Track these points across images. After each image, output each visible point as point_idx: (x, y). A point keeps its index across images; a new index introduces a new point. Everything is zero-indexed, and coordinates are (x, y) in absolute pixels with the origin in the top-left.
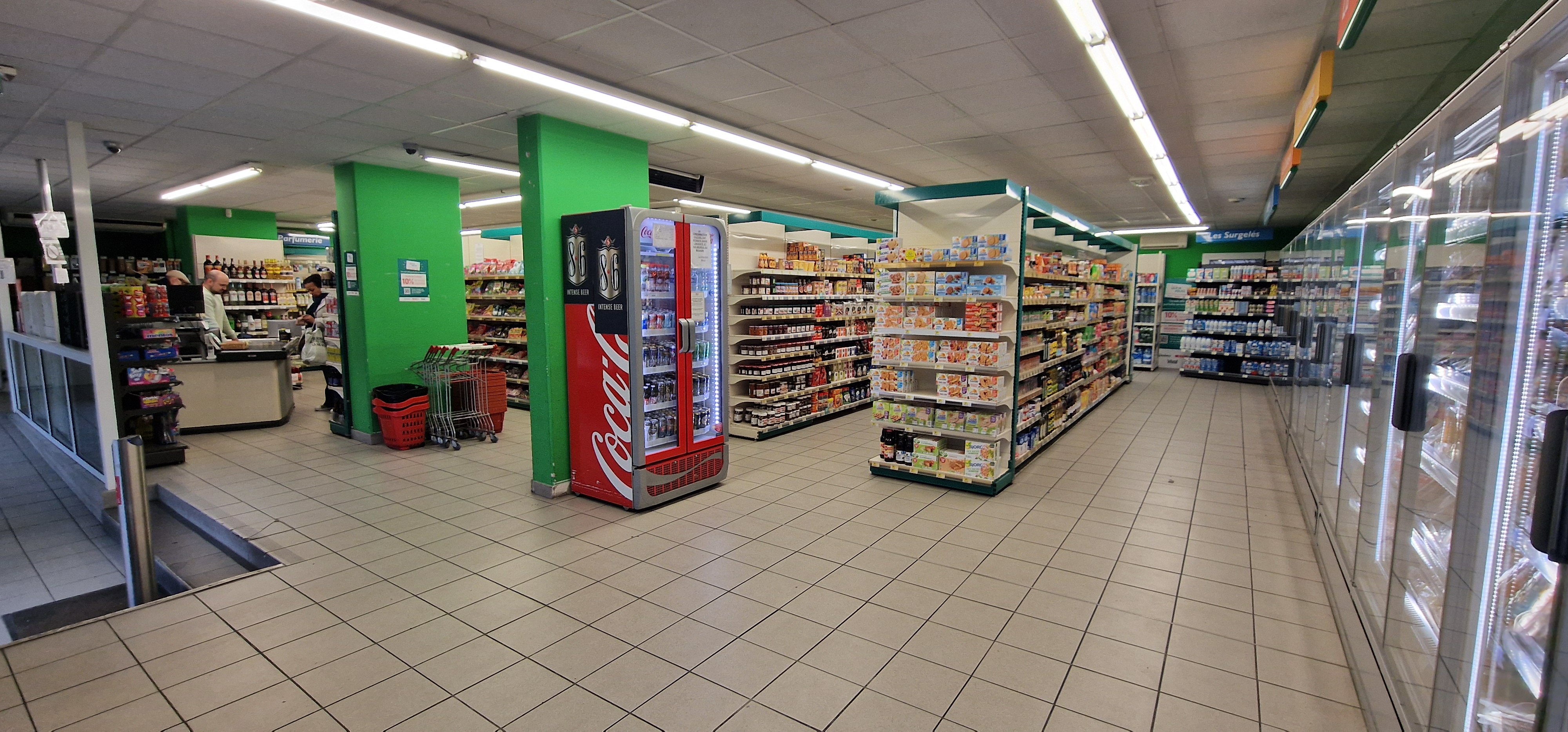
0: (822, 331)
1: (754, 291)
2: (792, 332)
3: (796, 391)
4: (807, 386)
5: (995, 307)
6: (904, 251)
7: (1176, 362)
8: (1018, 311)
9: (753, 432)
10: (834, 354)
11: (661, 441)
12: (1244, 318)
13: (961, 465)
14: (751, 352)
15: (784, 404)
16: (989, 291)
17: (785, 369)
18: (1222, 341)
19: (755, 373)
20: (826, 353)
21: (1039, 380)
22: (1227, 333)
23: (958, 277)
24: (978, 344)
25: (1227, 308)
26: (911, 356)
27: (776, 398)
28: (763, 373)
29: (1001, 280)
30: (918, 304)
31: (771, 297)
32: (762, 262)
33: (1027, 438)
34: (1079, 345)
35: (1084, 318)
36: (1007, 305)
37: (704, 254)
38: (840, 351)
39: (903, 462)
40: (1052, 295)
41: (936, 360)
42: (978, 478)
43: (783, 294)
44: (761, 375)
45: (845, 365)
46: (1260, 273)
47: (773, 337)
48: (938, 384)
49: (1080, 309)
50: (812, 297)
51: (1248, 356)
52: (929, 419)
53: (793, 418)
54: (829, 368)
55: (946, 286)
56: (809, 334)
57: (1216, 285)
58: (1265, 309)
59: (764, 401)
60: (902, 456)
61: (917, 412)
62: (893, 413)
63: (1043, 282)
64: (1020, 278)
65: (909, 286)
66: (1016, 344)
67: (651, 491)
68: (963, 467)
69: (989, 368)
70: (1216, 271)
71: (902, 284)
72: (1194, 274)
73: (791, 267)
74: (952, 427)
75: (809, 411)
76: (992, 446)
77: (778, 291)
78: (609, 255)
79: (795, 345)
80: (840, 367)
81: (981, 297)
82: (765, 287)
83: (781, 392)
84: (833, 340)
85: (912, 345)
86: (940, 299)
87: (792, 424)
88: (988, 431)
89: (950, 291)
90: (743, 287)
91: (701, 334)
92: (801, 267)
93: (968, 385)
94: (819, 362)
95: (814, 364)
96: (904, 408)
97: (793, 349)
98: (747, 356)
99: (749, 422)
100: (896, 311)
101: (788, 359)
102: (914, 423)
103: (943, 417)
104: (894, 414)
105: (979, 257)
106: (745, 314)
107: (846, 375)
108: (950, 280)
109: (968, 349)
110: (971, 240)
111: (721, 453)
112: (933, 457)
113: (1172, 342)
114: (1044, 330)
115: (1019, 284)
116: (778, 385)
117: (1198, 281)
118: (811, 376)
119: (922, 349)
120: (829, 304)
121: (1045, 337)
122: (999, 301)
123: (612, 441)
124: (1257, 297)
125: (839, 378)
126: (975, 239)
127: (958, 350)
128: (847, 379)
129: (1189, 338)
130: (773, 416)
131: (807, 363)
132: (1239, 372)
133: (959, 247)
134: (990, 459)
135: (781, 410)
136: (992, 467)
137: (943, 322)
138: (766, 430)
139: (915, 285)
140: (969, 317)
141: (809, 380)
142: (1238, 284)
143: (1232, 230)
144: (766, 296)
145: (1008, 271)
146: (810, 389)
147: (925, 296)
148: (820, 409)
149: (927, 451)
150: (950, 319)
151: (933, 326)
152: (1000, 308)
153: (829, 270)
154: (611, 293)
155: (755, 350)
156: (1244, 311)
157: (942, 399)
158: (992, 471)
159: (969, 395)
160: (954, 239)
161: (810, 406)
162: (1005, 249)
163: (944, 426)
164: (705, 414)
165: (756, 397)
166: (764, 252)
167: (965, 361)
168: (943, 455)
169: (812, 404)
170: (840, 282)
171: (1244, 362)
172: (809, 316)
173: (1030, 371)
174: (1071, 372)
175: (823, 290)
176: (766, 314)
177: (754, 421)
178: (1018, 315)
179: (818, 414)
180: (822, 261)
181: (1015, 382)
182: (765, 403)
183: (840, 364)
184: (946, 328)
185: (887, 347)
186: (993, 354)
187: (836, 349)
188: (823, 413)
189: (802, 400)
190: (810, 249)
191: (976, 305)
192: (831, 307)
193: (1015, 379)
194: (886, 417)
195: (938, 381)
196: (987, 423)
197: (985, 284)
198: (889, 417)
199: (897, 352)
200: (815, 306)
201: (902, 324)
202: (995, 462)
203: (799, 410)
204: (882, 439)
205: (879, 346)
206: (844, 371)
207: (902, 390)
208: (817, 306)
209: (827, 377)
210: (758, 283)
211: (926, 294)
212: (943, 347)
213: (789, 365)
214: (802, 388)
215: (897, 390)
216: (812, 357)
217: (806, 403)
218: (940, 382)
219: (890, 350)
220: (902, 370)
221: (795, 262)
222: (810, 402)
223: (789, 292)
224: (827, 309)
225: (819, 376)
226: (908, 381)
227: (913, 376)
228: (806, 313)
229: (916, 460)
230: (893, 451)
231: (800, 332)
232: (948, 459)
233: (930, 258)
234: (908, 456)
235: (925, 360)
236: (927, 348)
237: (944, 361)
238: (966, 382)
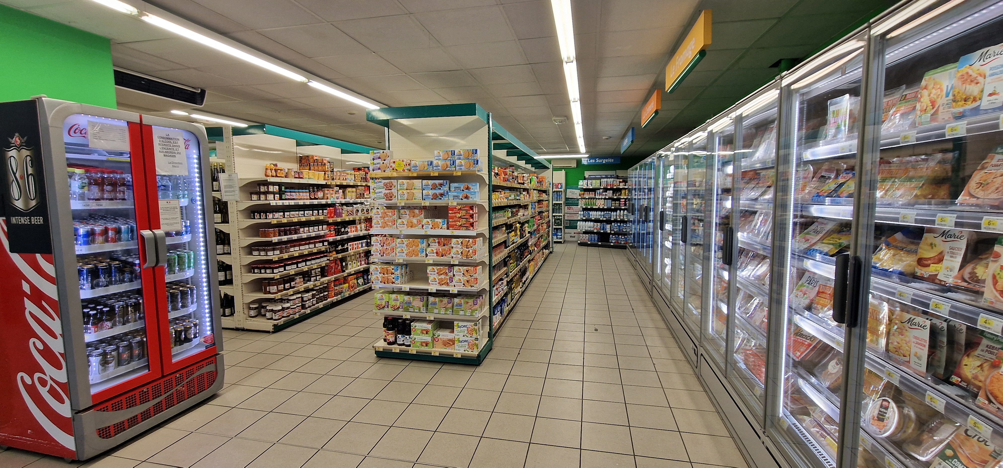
0: (335, 230)
1: (262, 197)
2: (304, 233)
3: (311, 283)
4: (323, 276)
5: (472, 209)
6: (394, 162)
7: (574, 237)
8: (489, 212)
9: (268, 325)
10: (347, 248)
11: (123, 369)
12: (609, 210)
13: (451, 343)
14: (262, 253)
15: (300, 295)
16: (467, 196)
17: (300, 265)
18: (599, 224)
19: (268, 271)
20: (340, 248)
21: (505, 263)
22: (601, 219)
23: (441, 185)
24: (460, 240)
25: (600, 204)
26: (405, 252)
27: (291, 291)
28: (275, 271)
29: (475, 187)
30: (409, 208)
31: (280, 203)
32: (269, 171)
33: (499, 308)
34: (527, 232)
35: (529, 212)
36: (481, 207)
37: (176, 160)
38: (353, 244)
39: (403, 344)
40: (510, 198)
41: (427, 255)
42: (466, 352)
43: (294, 199)
44: (273, 273)
45: (358, 256)
46: (617, 183)
47: (285, 238)
48: (429, 275)
49: (525, 207)
50: (323, 202)
51: (613, 232)
52: (423, 306)
53: (310, 307)
54: (343, 260)
55: (431, 192)
56: (322, 233)
57: (594, 190)
58: (620, 204)
59: (278, 296)
60: (402, 339)
61: (413, 300)
62: (392, 303)
63: (504, 188)
64: (489, 185)
65: (400, 192)
66: (489, 238)
67: (104, 433)
68: (454, 344)
69: (470, 260)
70: (594, 181)
71: (394, 191)
72: (582, 183)
73: (301, 176)
74: (443, 311)
75: (325, 298)
76: (476, 325)
77: (288, 197)
78: (20, 156)
79: (309, 244)
80: (353, 257)
81: (460, 201)
82: (274, 193)
83: (297, 285)
84: (345, 237)
85: (406, 243)
86: (427, 203)
87: (309, 312)
88: (472, 312)
89: (435, 197)
90: (251, 193)
91: (184, 244)
92: (311, 176)
93: (454, 275)
94: (334, 255)
95: (328, 258)
96: (401, 298)
97: (307, 247)
98: (257, 256)
99: (265, 315)
100: (390, 214)
101: (301, 256)
102: (411, 310)
103: (435, 303)
105: (457, 168)
106: (254, 218)
107: (359, 264)
108: (434, 187)
109: (452, 245)
110: (450, 154)
111: (213, 365)
112: (428, 338)
113: (572, 225)
114: (506, 224)
115: (489, 191)
116: (293, 280)
117: (585, 188)
118: (326, 268)
119: (414, 247)
120: (340, 207)
121: (507, 229)
122: (475, 204)
123: (43, 383)
124: (615, 197)
125: (352, 266)
126: (453, 153)
127: (444, 246)
128: (360, 267)
129: (581, 222)
130: (288, 308)
131: (322, 257)
132: (609, 242)
133: (440, 159)
134: (475, 336)
135: (297, 301)
136: (477, 342)
137: (430, 222)
138: (281, 322)
139: (405, 191)
140: (452, 218)
141: (324, 272)
142: (606, 190)
143: (600, 158)
144: (274, 201)
145: (480, 179)
146: (325, 279)
147: (414, 201)
148: (336, 295)
149: (423, 333)
150: (436, 220)
151: (423, 226)
152: (476, 210)
153: (339, 179)
154: (26, 202)
155: (266, 251)
156: (609, 206)
157: (433, 288)
158: (477, 345)
159: (455, 284)
160: (436, 152)
161: (327, 293)
162: (477, 161)
163: (436, 311)
164: (191, 328)
165: (269, 292)
166: (274, 163)
167: (450, 256)
168: (436, 335)
169: (328, 291)
170: (350, 189)
171: (611, 236)
172: (321, 218)
173: (498, 257)
174: (523, 252)
175: (333, 195)
176: (275, 218)
177: (268, 315)
178: (489, 215)
179: (334, 300)
180: (332, 172)
181: (489, 268)
182: (280, 297)
183: (353, 255)
184: (433, 228)
185: (384, 246)
186: (472, 248)
187: (349, 244)
188: (339, 297)
189: (318, 290)
190: (320, 161)
191: (457, 208)
192: (342, 209)
193: (489, 265)
194: (386, 307)
195: (429, 273)
196: (471, 305)
197: (463, 190)
198: (389, 306)
199: (393, 249)
200: (326, 210)
201: (396, 225)
202: (478, 337)
203: (315, 299)
204: (385, 326)
205: (377, 245)
206: (356, 261)
207: (399, 282)
208: (328, 209)
209: (341, 267)
210: (266, 190)
211: (415, 199)
212: (432, 244)
213: (303, 261)
214: (318, 279)
215: (394, 283)
216: (326, 252)
217: (322, 291)
218: (431, 274)
219: (387, 248)
220: (399, 265)
221: (305, 172)
222: (327, 290)
223: (300, 197)
224: (338, 211)
225: (334, 267)
226: (403, 274)
227: (408, 269)
228: (318, 215)
229: (414, 341)
230: (394, 335)
231: (313, 232)
232: (441, 339)
233: (417, 168)
234: (407, 339)
235: (417, 255)
236: (418, 246)
237: (433, 256)
238: (452, 272)
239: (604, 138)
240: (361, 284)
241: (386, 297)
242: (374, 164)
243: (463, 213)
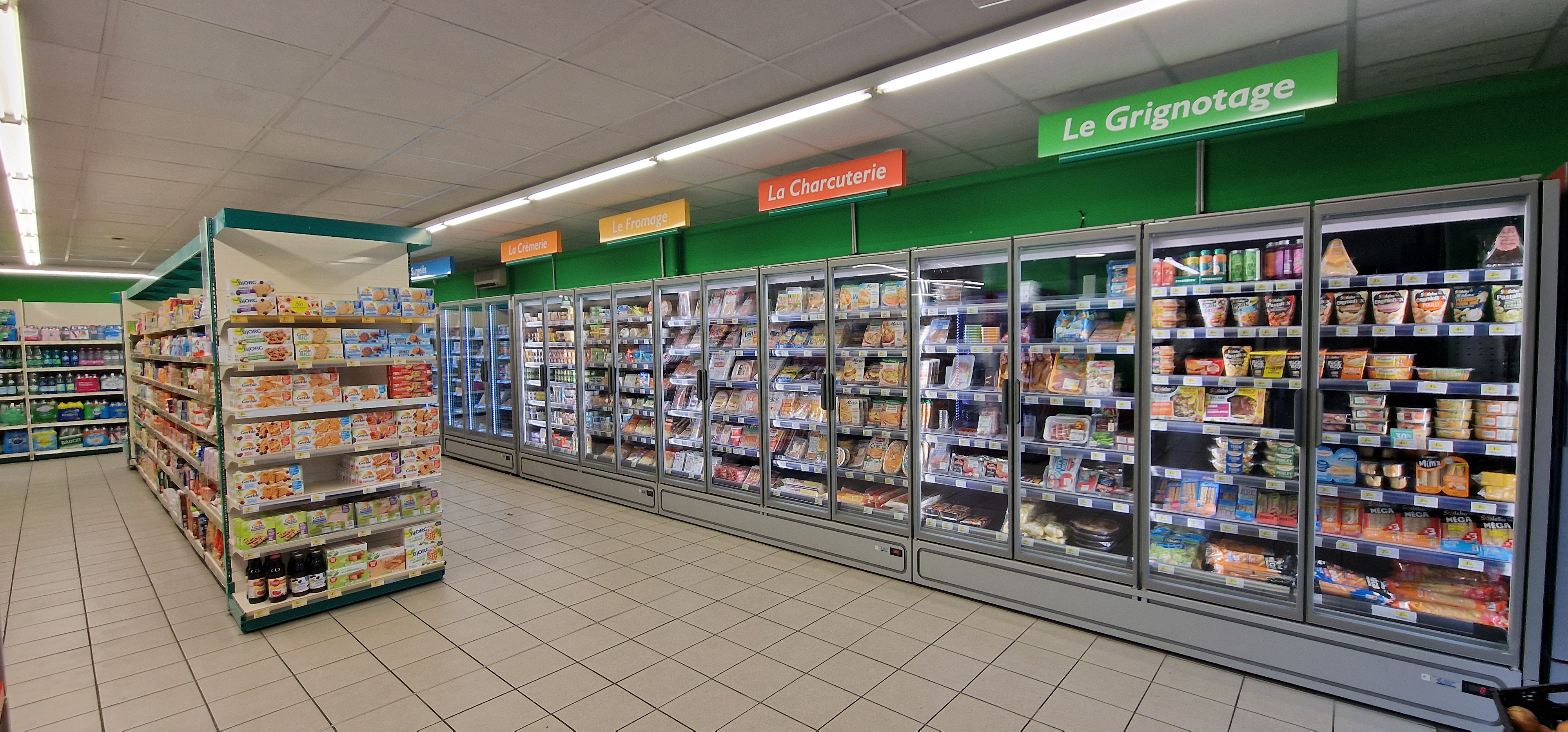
6: (288, 300)
13: (401, 560)
16: (420, 350)
23: (376, 336)
24: (412, 412)
26: (313, 441)
39: (310, 591)
41: (354, 440)
42: (426, 565)
48: (357, 470)
52: (349, 519)
60: (307, 583)
61: (329, 514)
62: (283, 529)
65: (300, 347)
68: (404, 561)
71: (287, 345)
74: (382, 519)
76: (438, 524)
81: (411, 358)
85: (313, 427)
86: (353, 363)
89: (367, 353)
93: (401, 462)
96: (306, 515)
100: (281, 383)
102: (324, 531)
103: (368, 511)
104: (286, 529)
105: (404, 313)
108: (364, 339)
109: (399, 420)
110: (387, 292)
112: (361, 565)
119: (330, 431)
126: (396, 292)
127: (382, 422)
133: (373, 299)
134: (438, 539)
136: (439, 547)
137: (359, 391)
139: (310, 346)
140: (398, 382)
147: (327, 361)
149: (350, 560)
150: (370, 387)
151: (343, 397)
157: (365, 488)
158: (442, 551)
159: (405, 474)
160: (362, 289)
163: (373, 521)
167: (395, 435)
168: (374, 558)
184: (365, 398)
185: (265, 436)
186: (432, 421)
191: (407, 367)
194: (271, 538)
195: (357, 466)
196: (428, 499)
197: (409, 343)
198: (277, 535)
199: (287, 440)
201: (291, 400)
202: (440, 540)
204: (253, 575)
205: (250, 437)
207: (301, 491)
211: (331, 357)
212: (356, 423)
215: (292, 494)
218: (362, 468)
219: (273, 440)
220: (300, 462)
229: (334, 579)
230: (287, 583)
232: (381, 560)
233: (333, 311)
234: (317, 580)
235: (338, 442)
236: (338, 428)
237: (365, 440)
238: (398, 459)
241: (267, 523)
242: (241, 301)
243: (416, 373)
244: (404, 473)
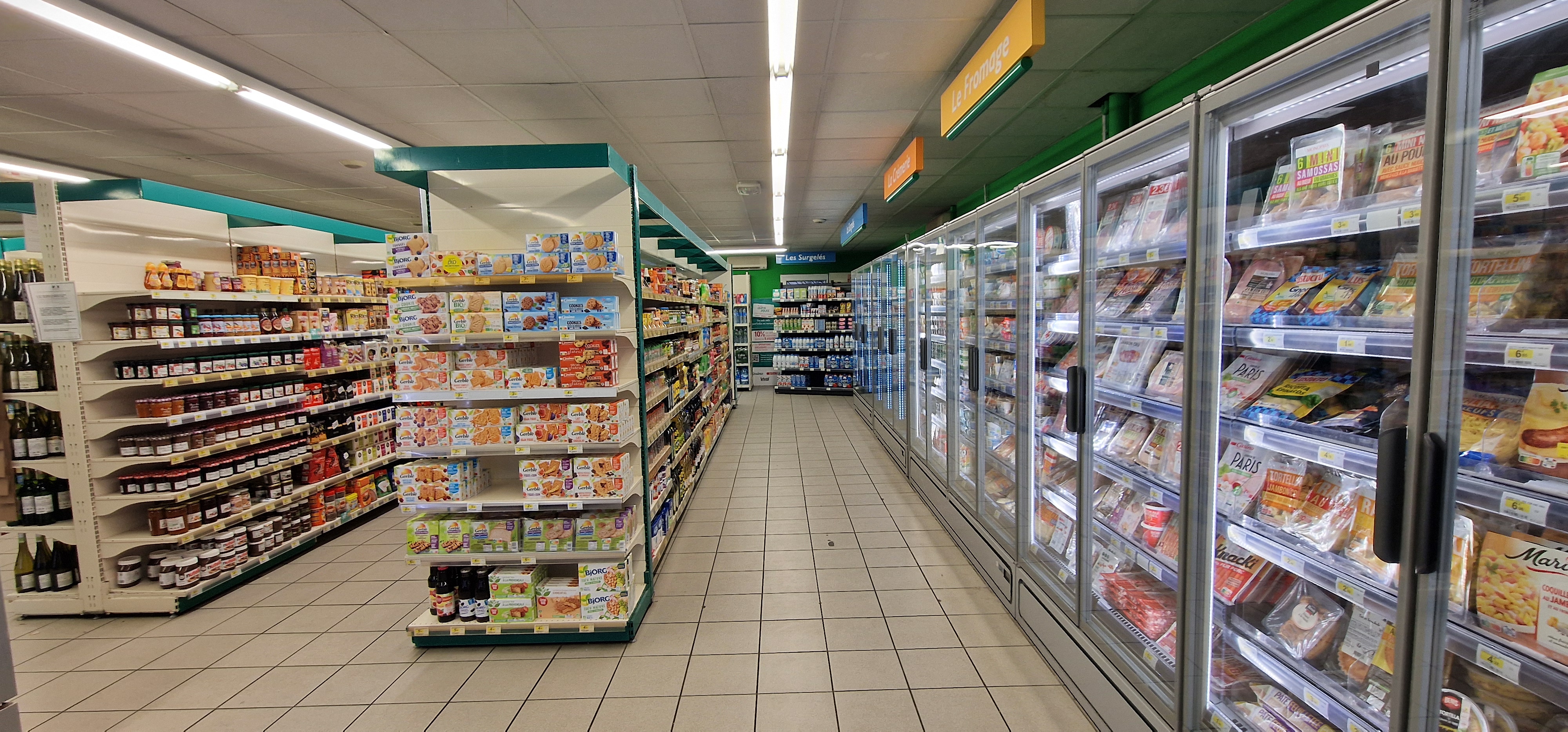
0: (323, 391)
1: (141, 332)
2: (249, 402)
3: (271, 500)
4: (298, 483)
5: (607, 347)
6: (440, 257)
7: (768, 379)
8: (638, 350)
9: (167, 601)
10: (353, 425)
12: (822, 335)
13: (574, 604)
14: (144, 450)
15: (243, 529)
16: (595, 321)
17: (240, 468)
18: (807, 358)
19: (161, 487)
20: (335, 425)
21: (667, 438)
22: (810, 350)
24: (584, 407)
25: (808, 326)
26: (471, 436)
27: (221, 523)
28: (178, 486)
29: (611, 305)
30: (476, 347)
31: (186, 343)
32: (156, 277)
34: (698, 378)
35: (701, 344)
36: (623, 341)
38: (364, 417)
39: (474, 618)
40: (671, 322)
41: (517, 439)
42: (604, 620)
43: (221, 334)
44: (174, 490)
45: (376, 438)
46: (832, 293)
47: (201, 415)
48: (523, 478)
49: (694, 336)
50: (294, 337)
51: (828, 370)
52: (513, 539)
53: (268, 549)
54: (341, 448)
55: (522, 316)
56: (293, 399)
57: (797, 304)
58: (838, 325)
59: (189, 536)
60: (471, 607)
61: (491, 529)
62: (446, 538)
63: (661, 305)
64: (637, 300)
65: (455, 316)
66: (640, 398)
68: (579, 606)
69: (605, 444)
70: (797, 291)
71: (442, 314)
72: (778, 294)
73: (239, 287)
74: (554, 545)
75: (305, 527)
76: (621, 566)
77: (206, 330)
79: (262, 423)
80: (366, 441)
81: (582, 332)
82: (169, 323)
83: (235, 509)
84: (346, 403)
85: (471, 417)
86: (514, 337)
87: (267, 559)
88: (612, 543)
89: (530, 324)
90: (112, 325)
92: (262, 287)
93: (575, 475)
94: (323, 441)
95: (309, 447)
96: (465, 526)
97: (258, 429)
98: (129, 457)
99: (156, 579)
100: (436, 361)
101: (243, 449)
102: (487, 548)
103: (537, 532)
104: (449, 538)
105: (574, 268)
106: (121, 378)
107: (379, 452)
108: (528, 305)
109: (569, 417)
110: (558, 240)
112: (525, 601)
113: (764, 360)
114: (666, 370)
115: (637, 310)
116: (226, 499)
117: (782, 301)
118: (306, 467)
119: (489, 424)
120: (332, 347)
121: (668, 377)
122: (613, 337)
124: (831, 315)
125: (365, 459)
126: (565, 239)
127: (552, 418)
128: (382, 458)
129: (779, 356)
130: (214, 559)
131: (294, 447)
132: (823, 386)
133: (538, 251)
134: (620, 587)
135: (236, 542)
136: (624, 599)
137: (522, 375)
138: (198, 589)
139: (466, 316)
140: (567, 364)
141: (299, 475)
142: (816, 304)
143: (805, 254)
144: (171, 341)
145: (621, 289)
146: (304, 490)
147: (485, 334)
148: (329, 517)
149: (514, 592)
150: (534, 370)
151: (506, 382)
152: (614, 348)
153: (329, 292)
155: (154, 445)
156: (822, 328)
157: (532, 503)
158: (625, 606)
159: (578, 491)
160: (529, 238)
161: (309, 516)
162: (615, 254)
163: (540, 546)
165: (166, 532)
166: (172, 260)
167: (566, 437)
168: (543, 593)
169: (311, 513)
170: (354, 311)
171: (826, 376)
172: (290, 369)
173: (656, 430)
174: (693, 413)
175: (316, 324)
176: (174, 375)
177: (165, 579)
178: (639, 355)
179: (325, 528)
180: (312, 278)
181: (643, 453)
182: (192, 539)
183: (366, 437)
184: (529, 384)
185: (423, 425)
186: (610, 422)
187: (356, 416)
188: (337, 522)
189: (287, 512)
190: (283, 257)
191: (576, 345)
192: (338, 351)
193: (642, 448)
194: (433, 546)
195: (523, 473)
196: (610, 530)
197: (587, 311)
198: (440, 544)
199: (444, 431)
200: (301, 352)
201: (448, 383)
202: (628, 589)
203: (282, 531)
204: (431, 583)
205: (408, 425)
206: (374, 446)
207: (459, 497)
208: (306, 351)
209: (340, 463)
210: (151, 317)
211: (487, 330)
212: (527, 416)
213: (248, 459)
214: (286, 492)
215: (449, 498)
216: (305, 435)
217: (298, 514)
218: (526, 476)
219: (430, 430)
220: (458, 460)
221: (249, 279)
222: (308, 510)
223: (237, 330)
224: (329, 355)
225: (322, 465)
226: (468, 479)
227: (478, 468)
228: (283, 364)
229: (495, 611)
230: (453, 601)
231: (271, 398)
232: (552, 599)
233: (489, 269)
234: (480, 607)
235: (497, 440)
236: (498, 421)
237: (529, 440)
238: (570, 470)
239: (815, 221)
240: (385, 490)
241: (432, 527)
242: (396, 261)
243: (589, 354)
244: (575, 490)
